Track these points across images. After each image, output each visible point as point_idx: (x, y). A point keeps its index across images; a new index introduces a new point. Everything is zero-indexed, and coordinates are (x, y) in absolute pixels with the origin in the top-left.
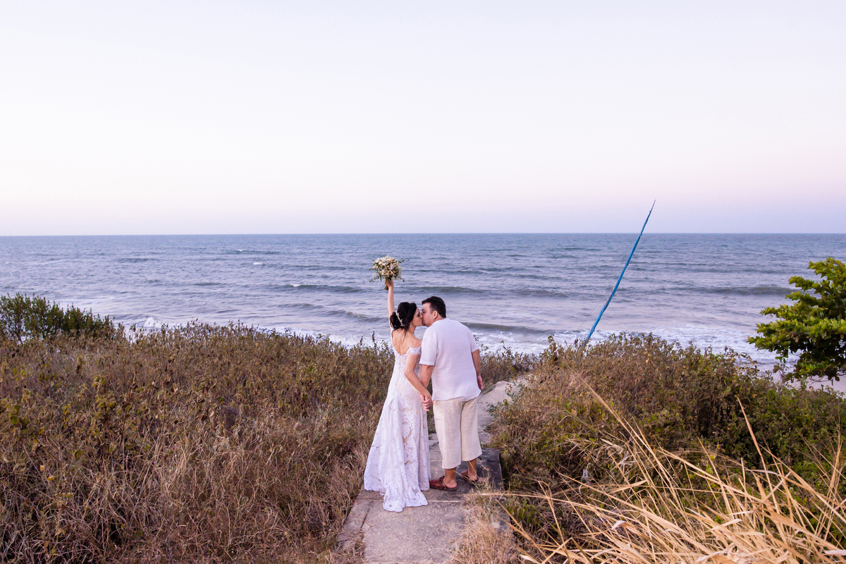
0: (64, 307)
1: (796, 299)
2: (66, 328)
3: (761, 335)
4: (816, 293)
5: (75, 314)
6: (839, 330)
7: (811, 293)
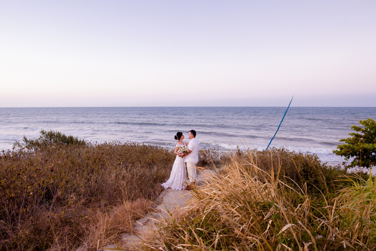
0: (67, 135)
1: (353, 135)
2: (68, 143)
3: (339, 150)
4: (362, 133)
5: (71, 138)
6: (368, 148)
7: (360, 133)
